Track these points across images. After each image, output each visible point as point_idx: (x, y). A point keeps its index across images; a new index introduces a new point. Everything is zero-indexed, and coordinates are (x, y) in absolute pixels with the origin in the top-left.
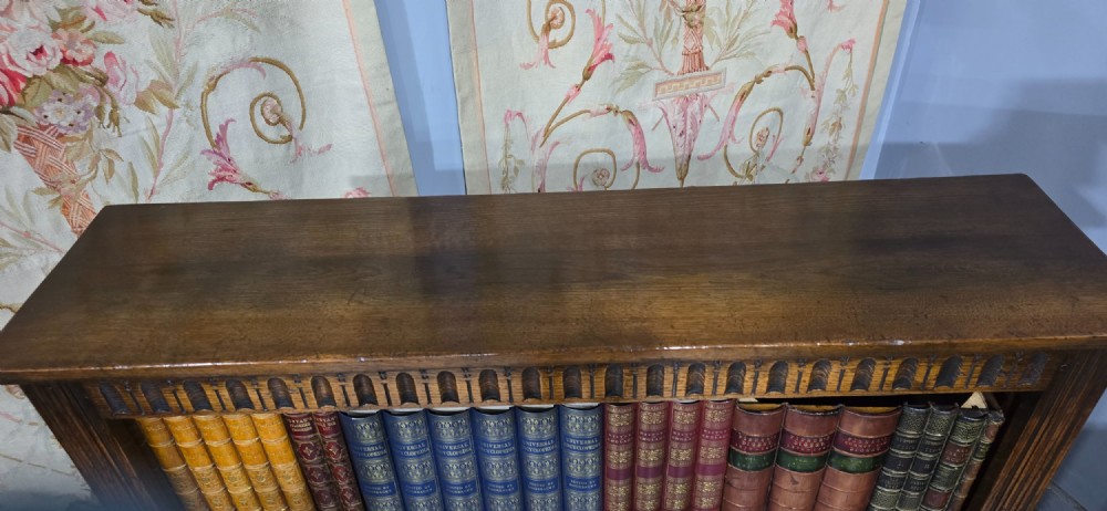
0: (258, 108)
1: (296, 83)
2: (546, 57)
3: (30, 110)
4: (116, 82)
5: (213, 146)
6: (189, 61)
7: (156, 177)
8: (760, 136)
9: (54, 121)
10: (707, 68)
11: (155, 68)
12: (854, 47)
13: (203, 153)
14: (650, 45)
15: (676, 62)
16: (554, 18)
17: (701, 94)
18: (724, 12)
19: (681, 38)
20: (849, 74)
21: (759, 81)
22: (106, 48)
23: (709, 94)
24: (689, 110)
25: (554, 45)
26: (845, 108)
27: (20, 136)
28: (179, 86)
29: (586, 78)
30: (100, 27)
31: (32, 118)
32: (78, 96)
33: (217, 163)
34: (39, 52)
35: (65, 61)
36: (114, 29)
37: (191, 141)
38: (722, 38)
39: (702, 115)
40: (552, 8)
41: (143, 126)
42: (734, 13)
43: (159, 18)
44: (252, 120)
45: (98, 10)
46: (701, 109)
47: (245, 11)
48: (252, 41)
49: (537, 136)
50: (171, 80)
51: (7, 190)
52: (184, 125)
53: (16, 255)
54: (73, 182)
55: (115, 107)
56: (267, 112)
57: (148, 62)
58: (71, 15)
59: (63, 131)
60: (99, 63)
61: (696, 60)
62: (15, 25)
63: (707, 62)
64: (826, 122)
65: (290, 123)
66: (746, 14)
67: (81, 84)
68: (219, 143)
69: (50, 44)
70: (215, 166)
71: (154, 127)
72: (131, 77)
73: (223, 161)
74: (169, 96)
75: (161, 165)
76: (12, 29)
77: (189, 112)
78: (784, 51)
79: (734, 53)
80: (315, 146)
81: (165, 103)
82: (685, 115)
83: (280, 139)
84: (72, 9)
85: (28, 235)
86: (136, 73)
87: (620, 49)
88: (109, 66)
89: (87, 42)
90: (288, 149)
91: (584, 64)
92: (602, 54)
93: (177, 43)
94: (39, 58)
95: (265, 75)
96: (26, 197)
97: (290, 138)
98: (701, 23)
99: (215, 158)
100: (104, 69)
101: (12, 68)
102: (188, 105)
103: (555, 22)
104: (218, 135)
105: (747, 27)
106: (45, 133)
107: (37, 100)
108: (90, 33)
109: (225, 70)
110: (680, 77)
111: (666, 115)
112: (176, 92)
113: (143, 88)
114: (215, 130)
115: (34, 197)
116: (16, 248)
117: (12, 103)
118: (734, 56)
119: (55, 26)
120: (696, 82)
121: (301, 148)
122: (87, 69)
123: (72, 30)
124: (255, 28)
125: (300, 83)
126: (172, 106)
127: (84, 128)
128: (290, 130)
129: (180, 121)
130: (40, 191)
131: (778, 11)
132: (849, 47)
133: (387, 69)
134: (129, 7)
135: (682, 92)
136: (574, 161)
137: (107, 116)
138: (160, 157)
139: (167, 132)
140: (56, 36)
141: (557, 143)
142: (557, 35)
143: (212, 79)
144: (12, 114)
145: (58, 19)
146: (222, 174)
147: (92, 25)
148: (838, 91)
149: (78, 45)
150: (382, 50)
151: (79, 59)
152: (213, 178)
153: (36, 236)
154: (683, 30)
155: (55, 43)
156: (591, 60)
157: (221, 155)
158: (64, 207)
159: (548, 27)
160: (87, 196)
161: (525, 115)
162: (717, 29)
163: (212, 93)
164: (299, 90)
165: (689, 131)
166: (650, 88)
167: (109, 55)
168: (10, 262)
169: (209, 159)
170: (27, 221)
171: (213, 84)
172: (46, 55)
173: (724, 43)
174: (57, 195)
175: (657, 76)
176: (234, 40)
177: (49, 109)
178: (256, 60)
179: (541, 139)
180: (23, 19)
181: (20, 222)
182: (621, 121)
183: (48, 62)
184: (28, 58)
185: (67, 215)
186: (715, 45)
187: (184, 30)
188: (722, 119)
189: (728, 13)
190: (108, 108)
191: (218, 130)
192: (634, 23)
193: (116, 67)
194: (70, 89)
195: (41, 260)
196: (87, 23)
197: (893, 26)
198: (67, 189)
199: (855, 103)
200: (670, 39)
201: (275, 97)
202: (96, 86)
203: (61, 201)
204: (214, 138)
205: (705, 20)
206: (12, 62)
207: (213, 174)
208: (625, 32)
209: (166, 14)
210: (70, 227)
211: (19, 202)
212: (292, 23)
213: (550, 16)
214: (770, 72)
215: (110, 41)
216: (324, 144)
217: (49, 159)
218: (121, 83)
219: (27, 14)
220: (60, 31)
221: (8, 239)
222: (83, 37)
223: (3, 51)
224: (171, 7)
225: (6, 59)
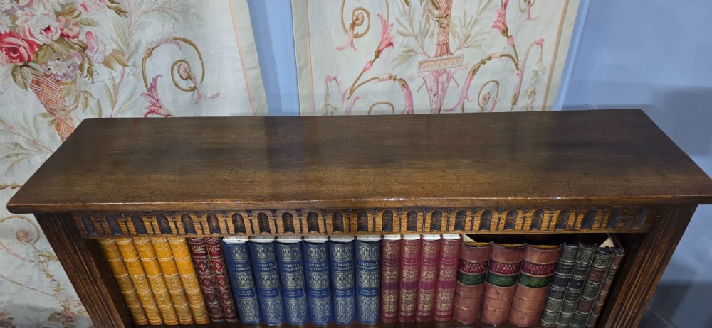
0: (176, 69)
1: (199, 54)
2: (352, 43)
3: (41, 65)
4: (92, 49)
5: (148, 91)
6: (136, 38)
7: (113, 109)
8: (484, 98)
9: (54, 72)
10: (452, 54)
11: (116, 42)
12: (544, 43)
13: (142, 95)
14: (416, 38)
15: (432, 50)
16: (357, 19)
17: (448, 70)
18: (463, 19)
19: (435, 34)
20: (540, 61)
21: (484, 63)
22: (88, 29)
23: (452, 70)
24: (440, 80)
25: (357, 36)
26: (538, 81)
27: (33, 81)
28: (129, 53)
29: (376, 57)
31: (41, 69)
32: (69, 57)
33: (150, 102)
34: (48, 29)
35: (62, 35)
36: (92, 17)
37: (135, 88)
38: (461, 36)
39: (448, 83)
40: (356, 13)
41: (107, 77)
42: (468, 20)
43: (119, 12)
44: (172, 75)
45: (83, 5)
46: (448, 79)
47: (170, 9)
48: (174, 27)
49: (345, 93)
50: (125, 50)
51: (24, 113)
52: (131, 77)
53: (27, 154)
54: (64, 110)
55: (91, 65)
56: (181, 71)
57: (112, 38)
58: (67, 8)
59: (59, 78)
60: (82, 37)
61: (445, 49)
62: (34, 13)
63: (452, 50)
64: (526, 91)
65: (194, 79)
66: (476, 20)
67: (71, 50)
68: (152, 89)
69: (55, 25)
70: (149, 104)
71: (113, 78)
72: (101, 47)
73: (154, 101)
74: (124, 59)
75: (117, 101)
76: (33, 15)
77: (135, 70)
78: (501, 44)
79: (469, 44)
80: (210, 94)
81: (120, 63)
82: (437, 83)
83: (188, 89)
84: (69, 4)
85: (35, 142)
86: (103, 44)
87: (398, 40)
88: (89, 39)
89: (76, 24)
90: (193, 95)
91: (375, 49)
92: (386, 42)
93: (129, 27)
94: (47, 33)
95: (181, 49)
96: (35, 118)
97: (194, 89)
98: (448, 25)
99: (149, 98)
100: (85, 41)
101: (30, 39)
102: (134, 65)
103: (358, 22)
104: (151, 85)
105: (476, 29)
106: (48, 79)
107: (45, 59)
108: (78, 19)
109: (156, 44)
110: (435, 59)
111: (426, 82)
112: (127, 57)
113: (108, 54)
114: (150, 81)
115: (40, 119)
116: (24, 149)
117: (30, 60)
118: (468, 47)
119: (58, 14)
120: (444, 62)
121: (201, 95)
122: (75, 41)
123: (67, 17)
124: (176, 20)
125: (202, 55)
126: (125, 66)
127: (71, 77)
128: (195, 83)
129: (128, 75)
130: (43, 115)
131: (496, 20)
132: (540, 43)
133: (255, 47)
134: (101, 4)
135: (436, 68)
136: (368, 109)
137: (86, 70)
138: (116, 97)
139: (121, 81)
140: (58, 20)
141: (358, 98)
142: (358, 30)
143: (149, 49)
144: (30, 67)
145: (60, 10)
146: (153, 108)
147: (80, 14)
148: (534, 71)
149: (71, 26)
150: (252, 35)
151: (71, 35)
152: (148, 111)
153: (40, 143)
154: (437, 29)
155: (57, 24)
156: (379, 47)
157: (152, 97)
158: (58, 125)
159: (353, 25)
160: (71, 119)
161: (339, 79)
162: (458, 29)
163: (149, 58)
164: (201, 59)
165: (440, 93)
166: (417, 65)
167: (89, 33)
168: (23, 159)
169: (146, 99)
170: (35, 134)
171: (149, 53)
172: (51, 32)
173: (462, 38)
174: (54, 118)
175: (420, 58)
176: (163, 26)
177: (51, 64)
178: (176, 39)
179: (348, 95)
180: (39, 10)
181: (30, 134)
182: (398, 85)
183: (52, 35)
184: (41, 33)
185: (58, 130)
186: (457, 40)
187: (133, 19)
188: (461, 86)
189: (465, 20)
190: (87, 65)
191: (152, 81)
192: (407, 24)
193: (92, 40)
194: (65, 52)
196: (76, 13)
197: (568, 31)
198: (60, 114)
199: (545, 78)
200: (429, 35)
201: (186, 62)
202: (80, 51)
203: (56, 122)
204: (149, 86)
205: (450, 24)
206: (31, 35)
207: (147, 109)
208: (401, 29)
209: (124, 9)
210: (60, 138)
211: (31, 121)
212: (198, 17)
213: (355, 18)
214: (491, 57)
215: (89, 25)
216: (215, 93)
217: (50, 95)
218: (95, 50)
219: (42, 7)
220: (60, 17)
221: (23, 144)
222: (74, 21)
223: (27, 28)
224: (127, 5)
225: (28, 34)
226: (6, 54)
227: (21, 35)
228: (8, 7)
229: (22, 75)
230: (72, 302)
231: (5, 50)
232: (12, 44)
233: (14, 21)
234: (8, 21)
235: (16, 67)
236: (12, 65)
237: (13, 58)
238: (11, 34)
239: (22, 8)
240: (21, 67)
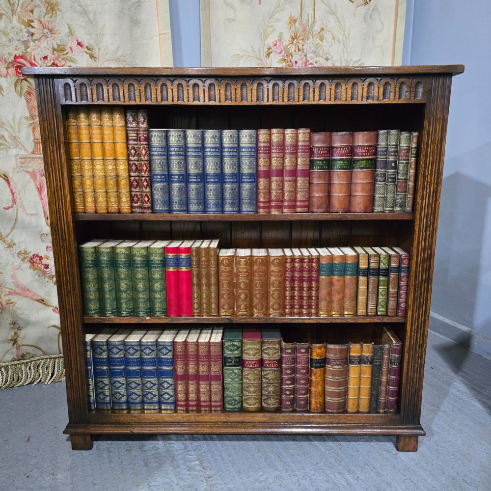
27: (27, 91)
30: (70, 55)
34: (46, 58)
35: (54, 64)
36: (74, 57)
43: (92, 56)
45: (71, 48)
47: (124, 61)
51: (14, 114)
53: (7, 146)
58: (60, 47)
62: (40, 45)
69: (50, 56)
76: (39, 47)
84: (62, 45)
85: (15, 138)
89: (64, 59)
94: (45, 60)
96: (20, 120)
101: (34, 62)
108: (65, 56)
115: (24, 120)
116: (8, 143)
119: (54, 50)
123: (59, 53)
130: (26, 118)
134: (82, 50)
140: (53, 54)
144: (27, 81)
145: (56, 48)
147: (67, 53)
149: (60, 60)
151: (59, 64)
153: (18, 140)
155: (52, 56)
158: (34, 128)
167: (70, 67)
168: (4, 148)
170: (17, 131)
172: (48, 60)
174: (32, 122)
180: (44, 44)
181: (14, 131)
183: (48, 63)
184: (41, 59)
185: (33, 132)
187: (100, 63)
195: (16, 152)
196: (65, 52)
203: (33, 125)
206: (34, 59)
209: (95, 56)
210: (33, 139)
211: (17, 121)
215: (72, 62)
219: (46, 43)
220: (55, 52)
221: (7, 137)
222: (63, 57)
223: (33, 54)
224: (97, 53)
225: (32, 58)
226: (15, 70)
227: (28, 58)
228: (26, 39)
229: (21, 86)
230: (4, 289)
231: (15, 67)
232: (21, 63)
233: (27, 49)
234: (22, 47)
235: (19, 79)
236: (17, 78)
237: (19, 73)
238: (22, 57)
239: (34, 41)
240: (22, 80)
